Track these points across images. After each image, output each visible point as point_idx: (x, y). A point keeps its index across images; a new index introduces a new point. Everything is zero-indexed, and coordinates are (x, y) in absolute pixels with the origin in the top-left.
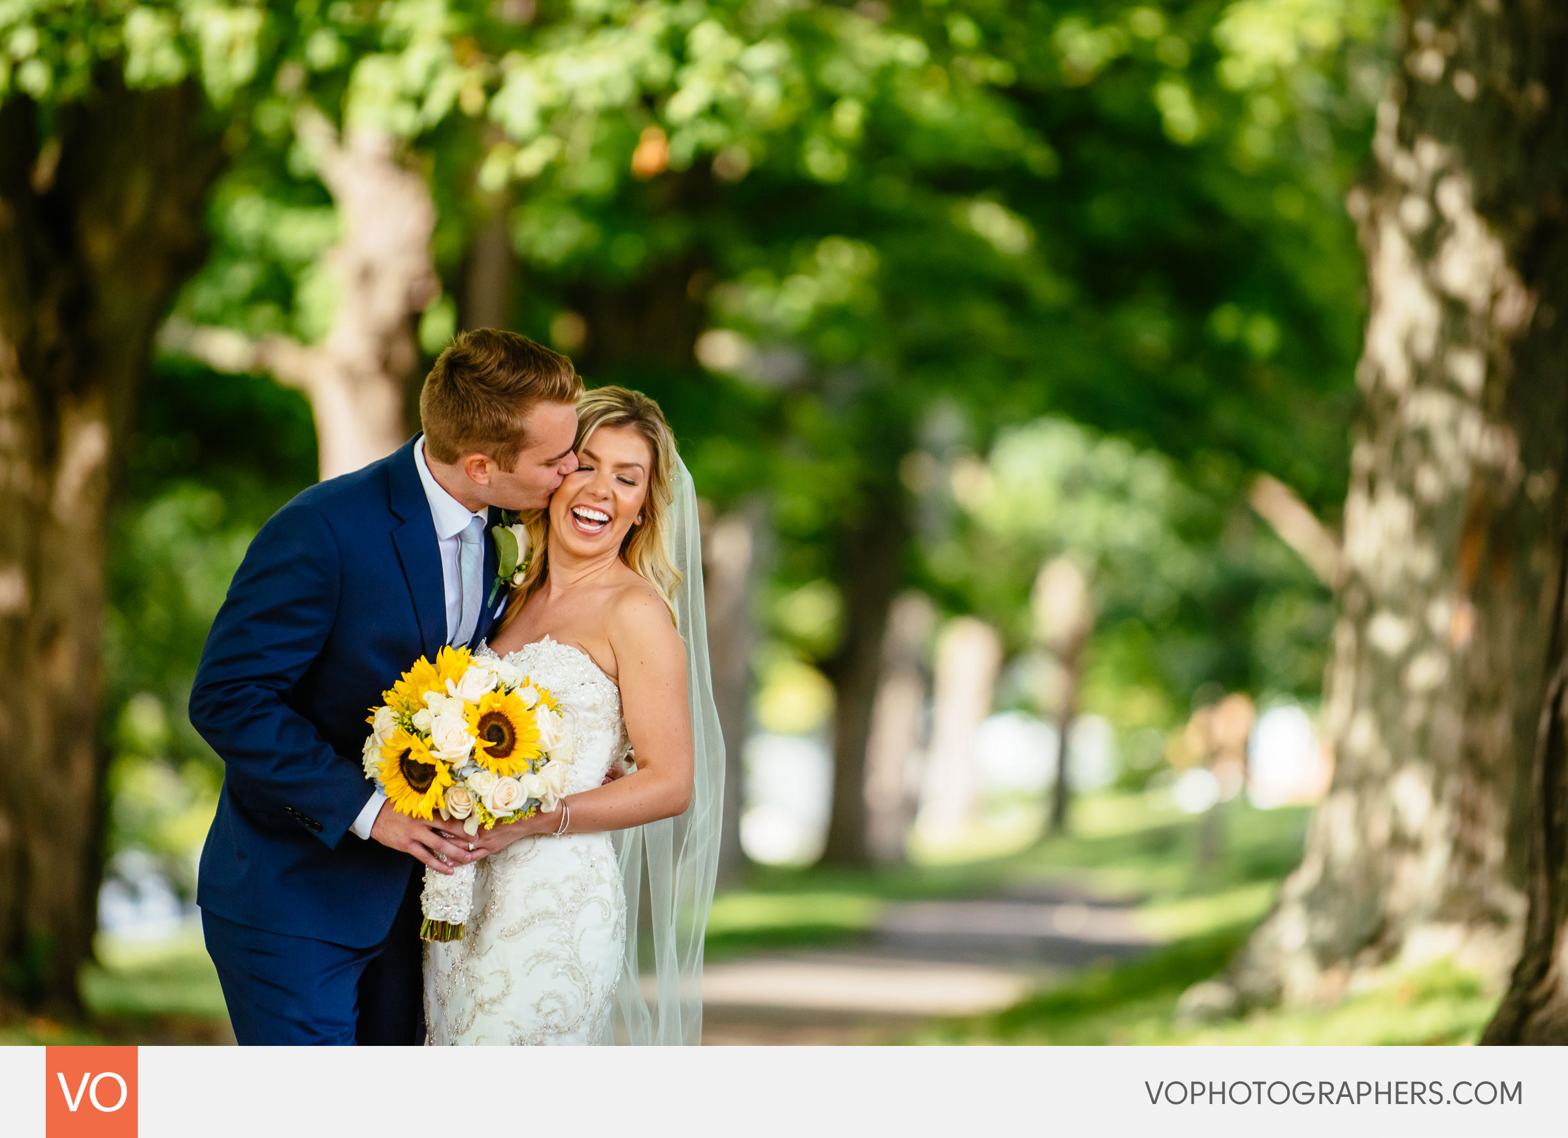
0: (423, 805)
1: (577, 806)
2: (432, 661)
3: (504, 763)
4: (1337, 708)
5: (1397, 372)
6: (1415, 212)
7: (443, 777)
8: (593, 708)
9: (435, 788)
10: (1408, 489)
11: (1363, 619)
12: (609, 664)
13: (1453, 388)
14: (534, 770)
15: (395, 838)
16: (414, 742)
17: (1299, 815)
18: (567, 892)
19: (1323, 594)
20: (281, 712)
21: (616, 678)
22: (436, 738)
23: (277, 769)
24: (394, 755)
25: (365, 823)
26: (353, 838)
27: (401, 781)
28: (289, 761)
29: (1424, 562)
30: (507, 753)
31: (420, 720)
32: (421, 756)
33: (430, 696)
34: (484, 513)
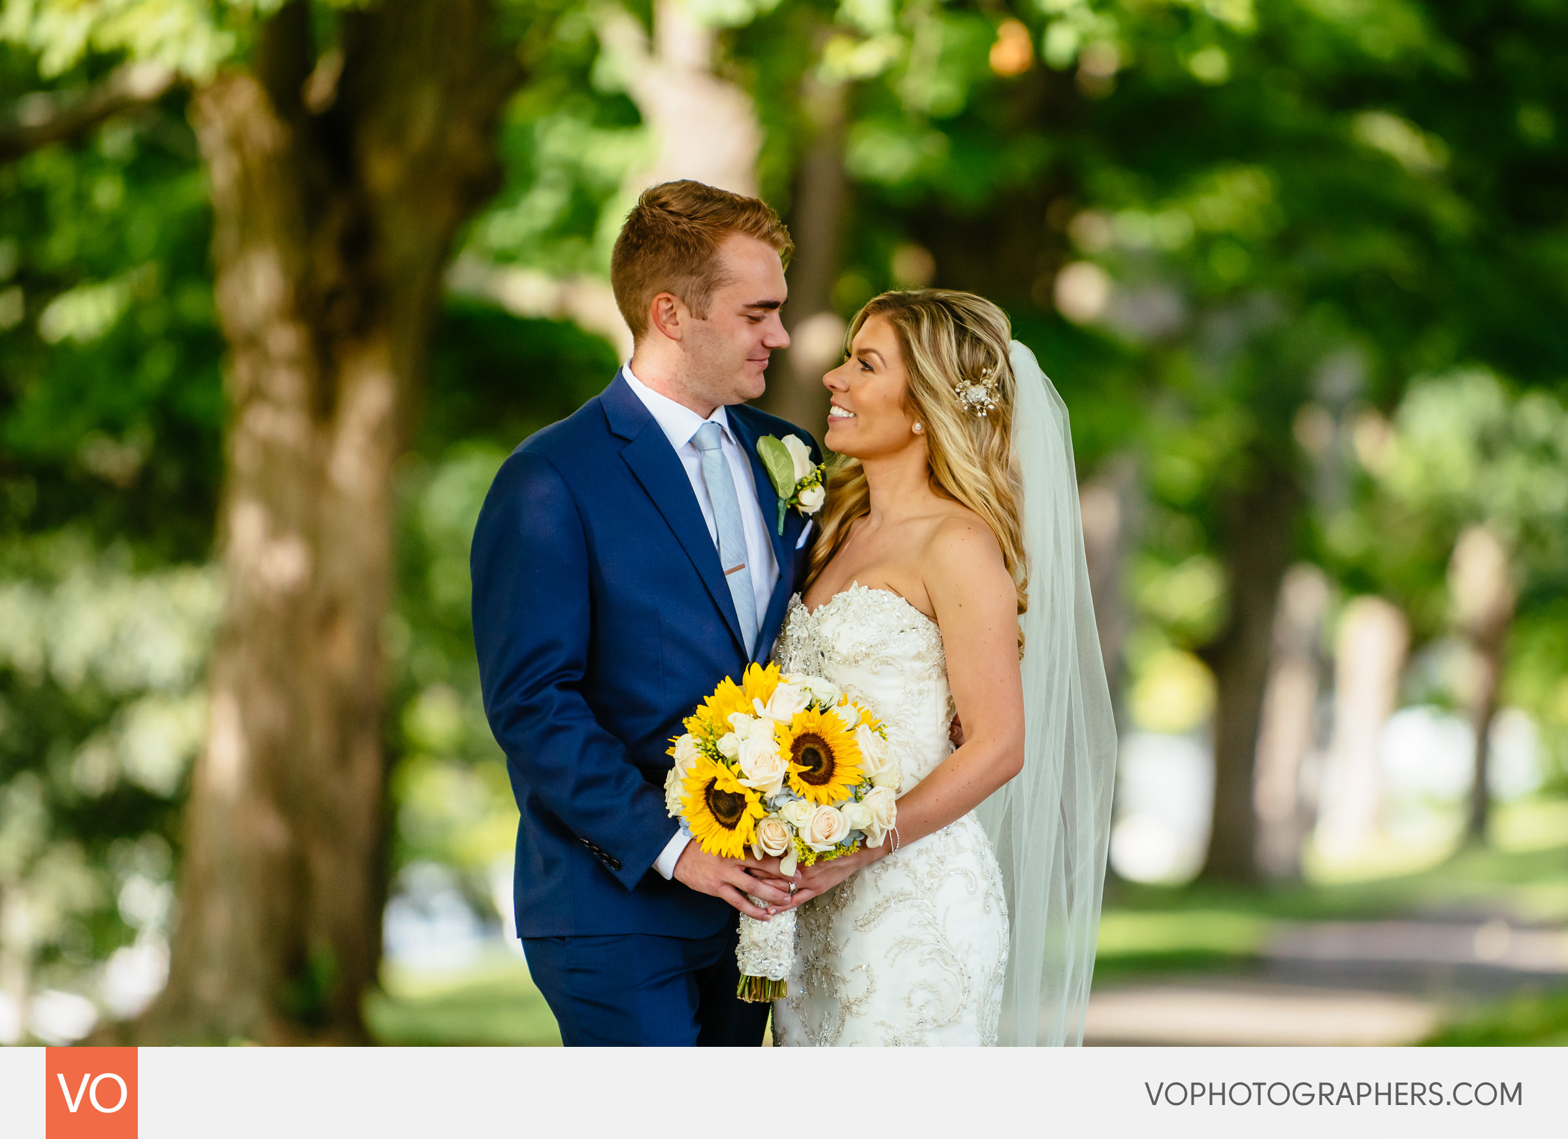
0: (731, 842)
2: (738, 682)
3: (822, 791)
7: (754, 808)
8: (918, 657)
9: (746, 821)
12: (922, 604)
14: (857, 798)
15: (702, 880)
16: (720, 770)
22: (744, 765)
24: (700, 786)
25: (667, 861)
27: (707, 816)
28: (589, 784)
30: (825, 779)
31: (725, 746)
32: (728, 785)
33: (736, 718)
34: (720, 417)
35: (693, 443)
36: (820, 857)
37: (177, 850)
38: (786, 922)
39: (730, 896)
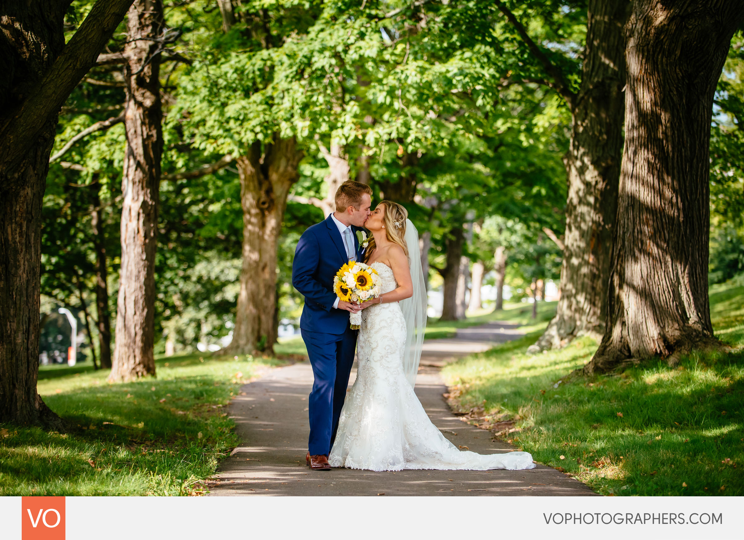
0: (346, 298)
1: (384, 296)
2: (347, 264)
3: (364, 288)
4: (564, 279)
5: (575, 201)
6: (578, 163)
7: (350, 292)
8: (389, 277)
9: (348, 294)
10: (579, 228)
11: (568, 259)
12: (389, 264)
13: (588, 204)
14: (372, 288)
15: (343, 307)
16: (342, 284)
17: (555, 303)
18: (389, 321)
19: (560, 253)
20: (313, 282)
21: (391, 267)
22: (347, 283)
23: (315, 294)
24: (339, 287)
25: (336, 305)
26: (334, 309)
27: (341, 293)
28: (316, 293)
29: (582, 245)
30: (365, 285)
31: (344, 279)
32: (344, 287)
33: (346, 273)
34: (350, 227)
35: (344, 232)
36: (364, 301)
37: (235, 314)
38: (360, 313)
39: (348, 309)
